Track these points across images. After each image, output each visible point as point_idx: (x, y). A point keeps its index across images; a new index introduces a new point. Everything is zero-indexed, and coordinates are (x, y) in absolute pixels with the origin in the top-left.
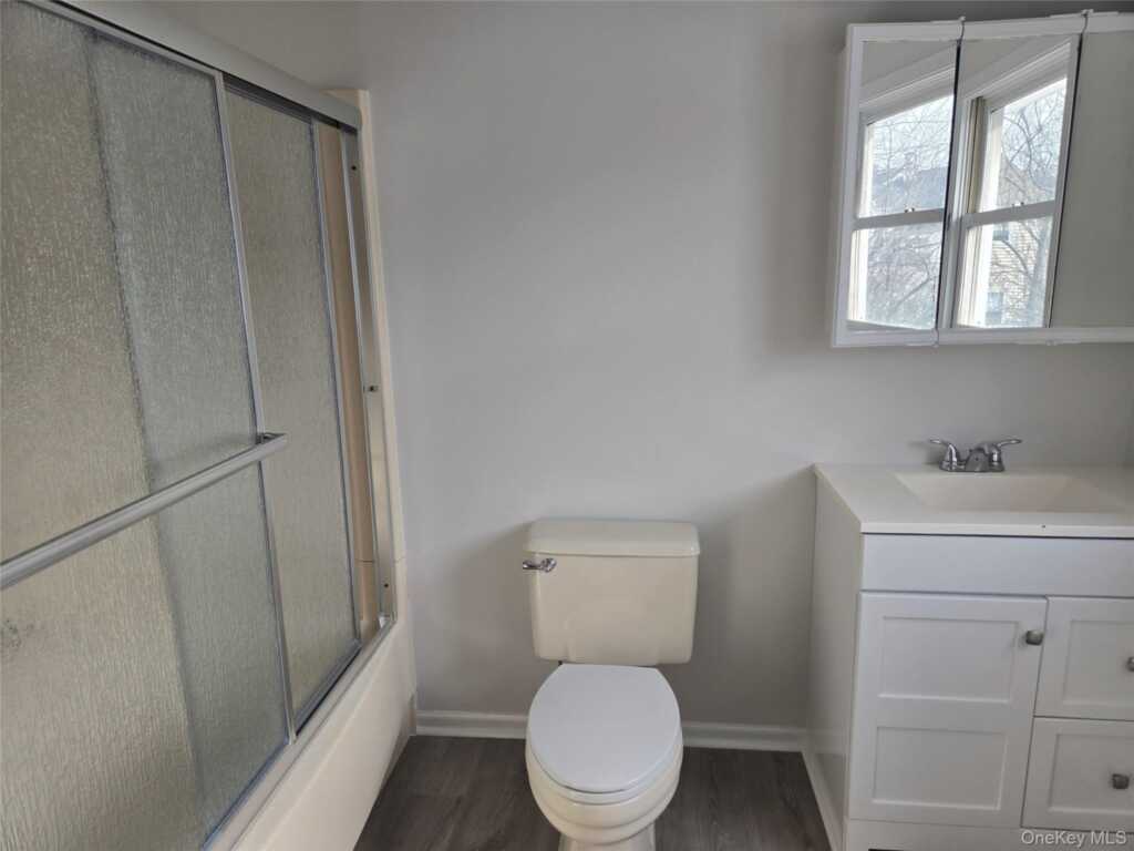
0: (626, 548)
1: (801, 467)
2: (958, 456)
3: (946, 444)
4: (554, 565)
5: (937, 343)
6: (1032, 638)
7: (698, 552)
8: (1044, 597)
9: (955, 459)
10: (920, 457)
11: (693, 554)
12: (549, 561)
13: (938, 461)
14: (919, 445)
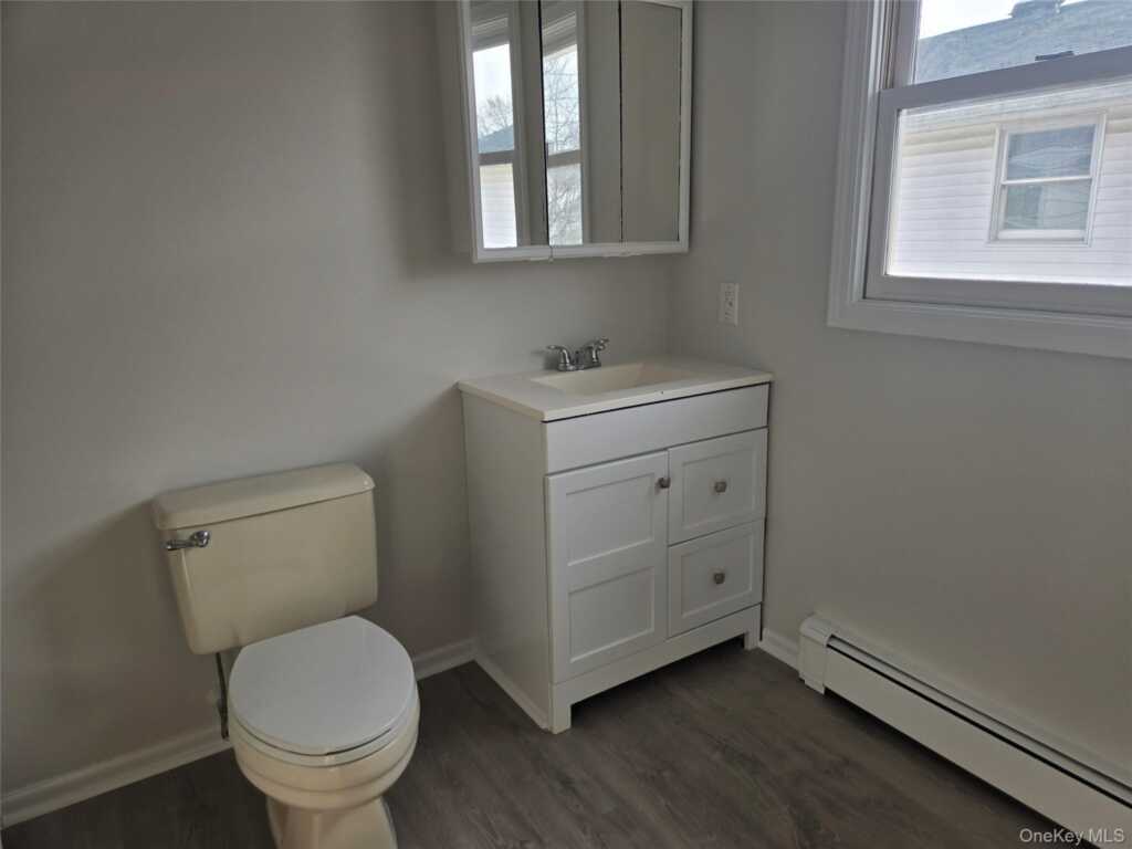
0: (300, 497)
1: (446, 386)
2: (569, 358)
3: (561, 349)
4: (208, 537)
5: (552, 256)
6: (665, 484)
7: (372, 486)
8: (665, 449)
9: (568, 361)
10: (540, 363)
11: (368, 488)
12: (200, 535)
13: (554, 365)
14: (539, 353)
